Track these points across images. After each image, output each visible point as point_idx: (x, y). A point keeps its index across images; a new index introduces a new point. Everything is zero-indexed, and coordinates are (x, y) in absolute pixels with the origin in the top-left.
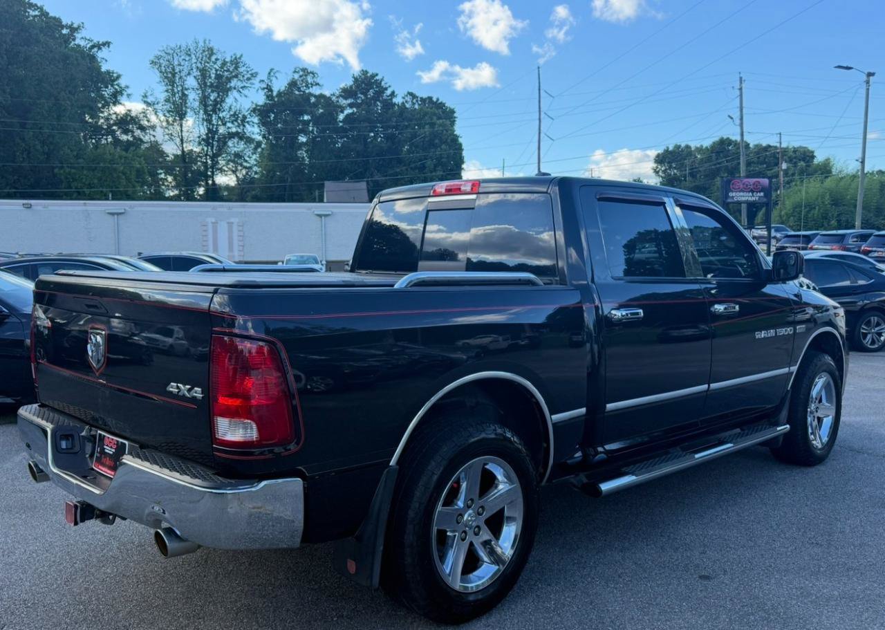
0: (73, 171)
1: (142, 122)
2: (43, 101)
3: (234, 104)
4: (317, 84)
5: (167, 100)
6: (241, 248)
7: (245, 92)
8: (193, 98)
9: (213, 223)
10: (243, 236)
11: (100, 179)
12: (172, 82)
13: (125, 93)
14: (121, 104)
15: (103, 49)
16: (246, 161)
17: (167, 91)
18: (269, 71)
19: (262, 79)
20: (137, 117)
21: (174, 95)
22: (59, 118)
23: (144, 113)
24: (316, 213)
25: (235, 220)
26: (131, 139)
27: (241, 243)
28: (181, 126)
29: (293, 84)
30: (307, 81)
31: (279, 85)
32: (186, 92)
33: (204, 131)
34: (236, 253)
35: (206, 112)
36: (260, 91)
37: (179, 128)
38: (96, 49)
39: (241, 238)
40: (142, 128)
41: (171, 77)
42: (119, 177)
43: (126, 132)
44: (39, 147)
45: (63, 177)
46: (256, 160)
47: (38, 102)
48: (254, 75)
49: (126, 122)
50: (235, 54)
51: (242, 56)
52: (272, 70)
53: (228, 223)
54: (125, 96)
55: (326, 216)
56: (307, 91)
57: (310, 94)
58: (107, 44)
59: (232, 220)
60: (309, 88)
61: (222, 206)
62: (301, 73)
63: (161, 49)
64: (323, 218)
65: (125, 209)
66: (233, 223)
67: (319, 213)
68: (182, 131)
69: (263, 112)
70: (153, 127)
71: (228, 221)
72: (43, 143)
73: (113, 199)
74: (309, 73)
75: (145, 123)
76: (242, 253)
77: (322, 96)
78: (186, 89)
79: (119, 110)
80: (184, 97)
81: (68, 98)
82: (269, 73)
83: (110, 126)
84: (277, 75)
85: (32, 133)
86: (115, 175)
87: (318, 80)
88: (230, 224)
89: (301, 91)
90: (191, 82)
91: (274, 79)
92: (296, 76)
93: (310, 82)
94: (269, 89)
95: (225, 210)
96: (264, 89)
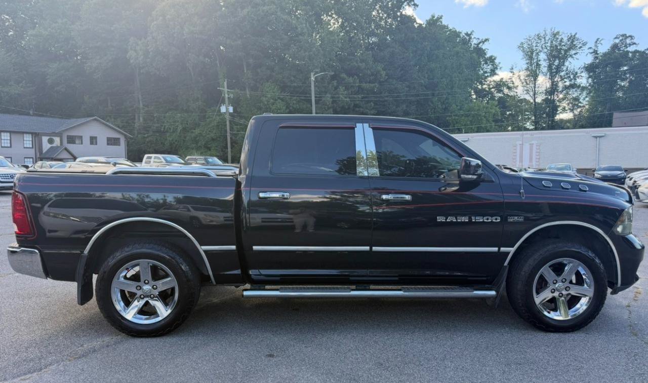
0: (457, 118)
1: (509, 85)
2: (444, 79)
3: (569, 66)
4: (635, 44)
5: (527, 69)
6: (538, 160)
7: (577, 56)
8: (544, 64)
9: (520, 144)
10: (539, 152)
11: (471, 121)
12: (531, 58)
13: (499, 67)
14: (497, 74)
15: (485, 43)
16: (580, 103)
17: (527, 64)
18: (595, 40)
19: (590, 46)
20: (506, 82)
21: (531, 65)
22: (452, 88)
23: (511, 79)
24: (593, 135)
25: (534, 142)
26: (503, 95)
27: (538, 157)
28: (535, 84)
29: (615, 47)
30: (626, 43)
31: (603, 49)
32: (539, 63)
33: (548, 85)
34: (534, 163)
35: (551, 73)
36: (589, 54)
37: (533, 85)
38: (481, 44)
39: (538, 154)
40: (509, 88)
41: (530, 55)
42: (481, 119)
43: (500, 91)
44: (440, 106)
45: (451, 122)
46: (588, 101)
47: (442, 80)
48: (585, 44)
49: (499, 85)
50: (570, 34)
51: (576, 34)
52: (598, 39)
53: (530, 144)
54: (499, 69)
55: (600, 137)
56: (626, 50)
57: (628, 52)
58: (487, 40)
59: (533, 142)
60: (627, 48)
61: (527, 134)
62: (621, 38)
63: (526, 38)
64: (598, 138)
65: (468, 139)
66: (533, 144)
67: (595, 135)
68: (535, 87)
69: (590, 69)
70: (516, 87)
71: (530, 143)
72: (443, 103)
73: (465, 133)
74: (627, 37)
75: (511, 85)
76: (538, 163)
77: (636, 52)
78: (540, 61)
79: (496, 78)
80: (538, 65)
81: (458, 76)
82: (596, 42)
83: (490, 89)
84: (602, 42)
85: (437, 98)
86: (480, 118)
87: (634, 41)
88: (532, 145)
89: (621, 50)
90: (543, 56)
91: (599, 45)
92: (617, 41)
93: (628, 43)
94: (595, 52)
95: (529, 136)
96: (592, 53)
